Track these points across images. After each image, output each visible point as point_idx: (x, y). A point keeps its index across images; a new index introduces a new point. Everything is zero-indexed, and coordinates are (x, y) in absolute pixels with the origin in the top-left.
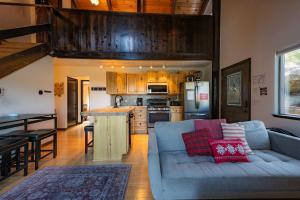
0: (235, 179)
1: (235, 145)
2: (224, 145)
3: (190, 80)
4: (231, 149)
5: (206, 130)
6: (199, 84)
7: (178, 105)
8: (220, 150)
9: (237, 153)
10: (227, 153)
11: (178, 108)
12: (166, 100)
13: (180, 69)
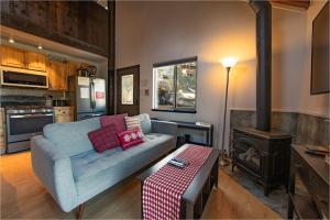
0: (140, 154)
1: (136, 133)
2: (129, 134)
3: (83, 75)
4: (134, 136)
5: (113, 125)
6: (94, 81)
7: (66, 105)
8: (127, 138)
9: (138, 138)
10: (132, 140)
11: (67, 109)
12: (44, 98)
13: (68, 58)
